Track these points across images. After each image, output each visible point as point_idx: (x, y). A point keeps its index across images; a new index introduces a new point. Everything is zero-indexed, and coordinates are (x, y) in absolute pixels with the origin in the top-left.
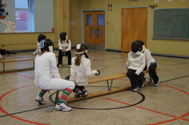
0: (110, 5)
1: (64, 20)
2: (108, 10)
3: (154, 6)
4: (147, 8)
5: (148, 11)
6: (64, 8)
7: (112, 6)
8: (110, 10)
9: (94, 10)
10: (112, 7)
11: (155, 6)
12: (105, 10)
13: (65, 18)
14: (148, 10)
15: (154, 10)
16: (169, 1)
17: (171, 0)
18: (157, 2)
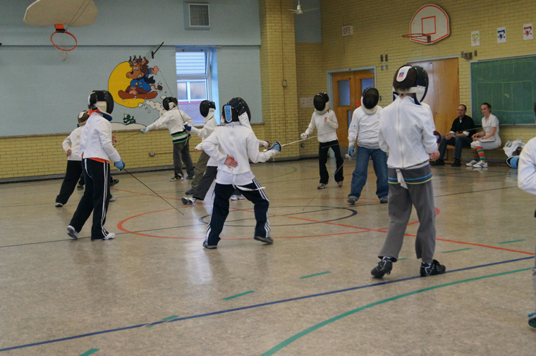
0: (384, 56)
1: (286, 96)
2: (380, 68)
3: (471, 54)
4: (457, 58)
5: (460, 67)
6: (283, 69)
7: (389, 58)
8: (384, 68)
9: (352, 70)
10: (389, 61)
11: (473, 54)
12: (374, 67)
13: (286, 91)
14: (460, 63)
15: (472, 63)
16: (499, 41)
17: (504, 40)
18: (475, 44)
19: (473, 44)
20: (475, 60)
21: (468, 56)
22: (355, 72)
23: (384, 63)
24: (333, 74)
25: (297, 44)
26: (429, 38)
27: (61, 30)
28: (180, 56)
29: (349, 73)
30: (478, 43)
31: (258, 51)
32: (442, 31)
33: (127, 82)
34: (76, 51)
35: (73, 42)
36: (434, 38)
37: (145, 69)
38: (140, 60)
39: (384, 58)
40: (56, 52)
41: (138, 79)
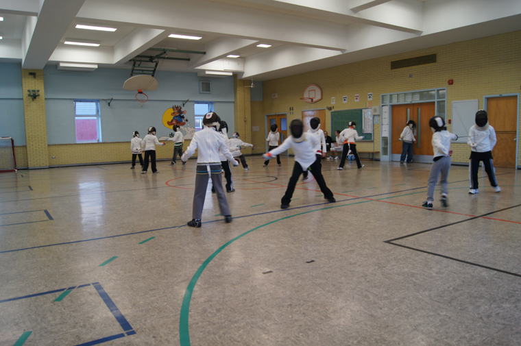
1: (246, 126)
2: (290, 114)
4: (325, 109)
5: (326, 114)
6: (245, 113)
7: (293, 109)
8: (292, 113)
11: (332, 108)
12: (287, 113)
13: (246, 123)
14: (326, 112)
15: (331, 112)
16: (344, 102)
17: (346, 102)
18: (333, 103)
19: (332, 103)
20: (333, 110)
21: (330, 109)
22: (278, 115)
23: (292, 111)
24: (268, 116)
25: (251, 101)
26: (312, 100)
27: (140, 92)
28: (196, 105)
29: (276, 115)
30: (334, 103)
31: (233, 105)
32: (318, 97)
33: (172, 117)
34: (147, 103)
35: (146, 99)
36: (314, 100)
37: (180, 111)
38: (178, 107)
39: (291, 109)
40: (138, 103)
41: (177, 116)
